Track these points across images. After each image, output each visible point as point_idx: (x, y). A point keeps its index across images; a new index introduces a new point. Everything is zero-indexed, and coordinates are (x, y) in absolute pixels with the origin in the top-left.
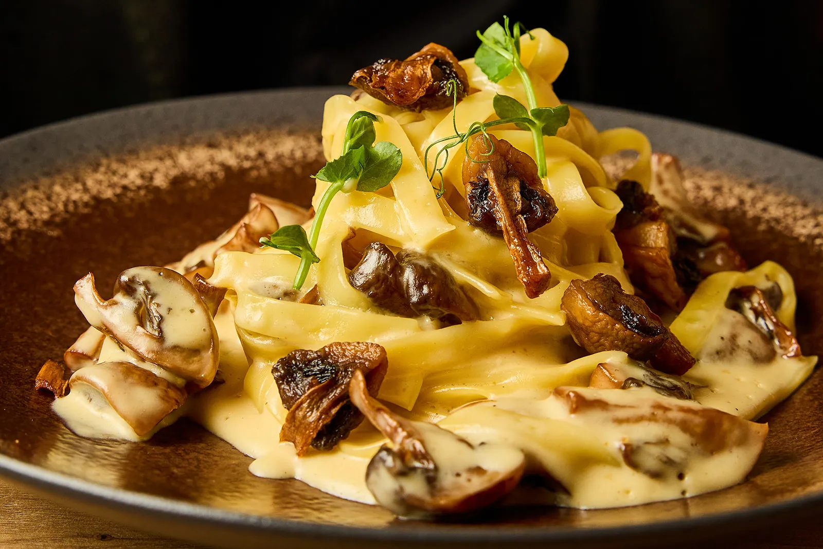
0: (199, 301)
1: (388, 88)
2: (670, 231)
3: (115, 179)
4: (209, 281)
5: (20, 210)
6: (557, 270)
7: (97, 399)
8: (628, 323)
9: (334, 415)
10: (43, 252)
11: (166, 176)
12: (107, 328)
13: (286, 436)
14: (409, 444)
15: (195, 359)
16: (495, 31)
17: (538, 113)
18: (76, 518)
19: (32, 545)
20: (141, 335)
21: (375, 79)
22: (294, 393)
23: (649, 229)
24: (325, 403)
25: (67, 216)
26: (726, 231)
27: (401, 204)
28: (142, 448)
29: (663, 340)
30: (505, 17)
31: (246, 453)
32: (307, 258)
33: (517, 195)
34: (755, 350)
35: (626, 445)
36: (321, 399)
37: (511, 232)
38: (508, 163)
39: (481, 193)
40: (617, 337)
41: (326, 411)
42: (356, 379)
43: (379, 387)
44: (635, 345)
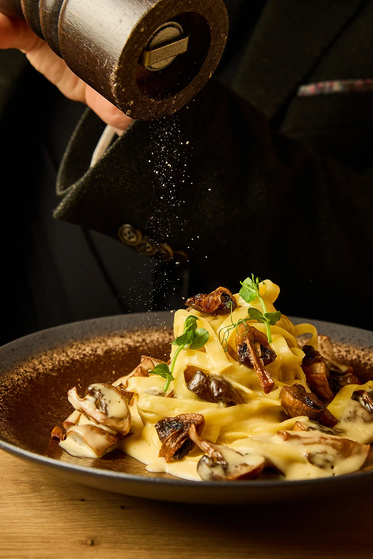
0: (122, 398)
1: (202, 305)
2: (326, 367)
3: (80, 351)
4: (126, 389)
5: (39, 364)
6: (277, 382)
7: (79, 441)
8: (308, 404)
9: (182, 444)
10: (50, 382)
11: (103, 349)
12: (82, 410)
13: (161, 455)
14: (215, 455)
15: (121, 422)
16: (248, 281)
17: (267, 315)
18: (70, 493)
19: (51, 503)
20: (98, 413)
21: (197, 302)
22: (165, 435)
23: (317, 365)
24: (178, 439)
25: (60, 367)
26: (352, 368)
27: (209, 355)
28: (99, 461)
29: (324, 411)
30: (252, 274)
31: (144, 463)
32: (169, 378)
33: (259, 350)
34: (364, 417)
35: (309, 454)
36: (176, 438)
37: (257, 365)
38: (255, 336)
39: (243, 349)
40: (304, 410)
41: (179, 443)
42: (192, 427)
43: (201, 432)
44: (312, 413)
